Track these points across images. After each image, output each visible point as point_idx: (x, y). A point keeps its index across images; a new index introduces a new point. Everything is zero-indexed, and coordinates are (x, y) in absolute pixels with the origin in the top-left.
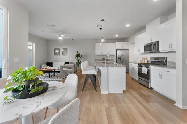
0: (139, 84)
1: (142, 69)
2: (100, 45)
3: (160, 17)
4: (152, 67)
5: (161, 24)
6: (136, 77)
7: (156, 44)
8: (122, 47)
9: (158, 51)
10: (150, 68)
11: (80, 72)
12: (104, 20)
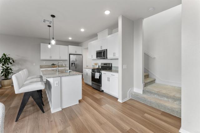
0: (93, 89)
1: (95, 74)
2: (48, 47)
3: (107, 29)
4: (103, 72)
5: (108, 35)
6: (90, 83)
7: (105, 51)
8: (76, 52)
9: (107, 58)
10: (101, 73)
11: (10, 86)
12: (55, 16)
